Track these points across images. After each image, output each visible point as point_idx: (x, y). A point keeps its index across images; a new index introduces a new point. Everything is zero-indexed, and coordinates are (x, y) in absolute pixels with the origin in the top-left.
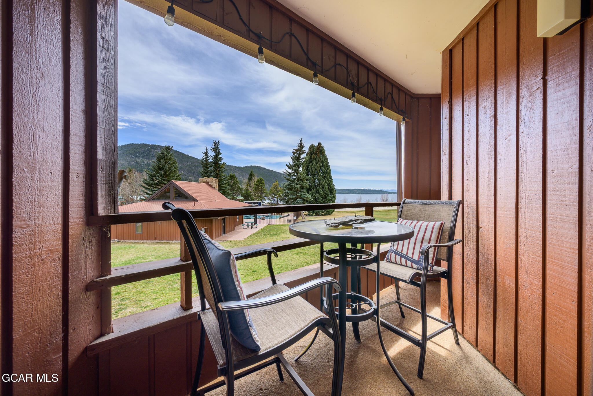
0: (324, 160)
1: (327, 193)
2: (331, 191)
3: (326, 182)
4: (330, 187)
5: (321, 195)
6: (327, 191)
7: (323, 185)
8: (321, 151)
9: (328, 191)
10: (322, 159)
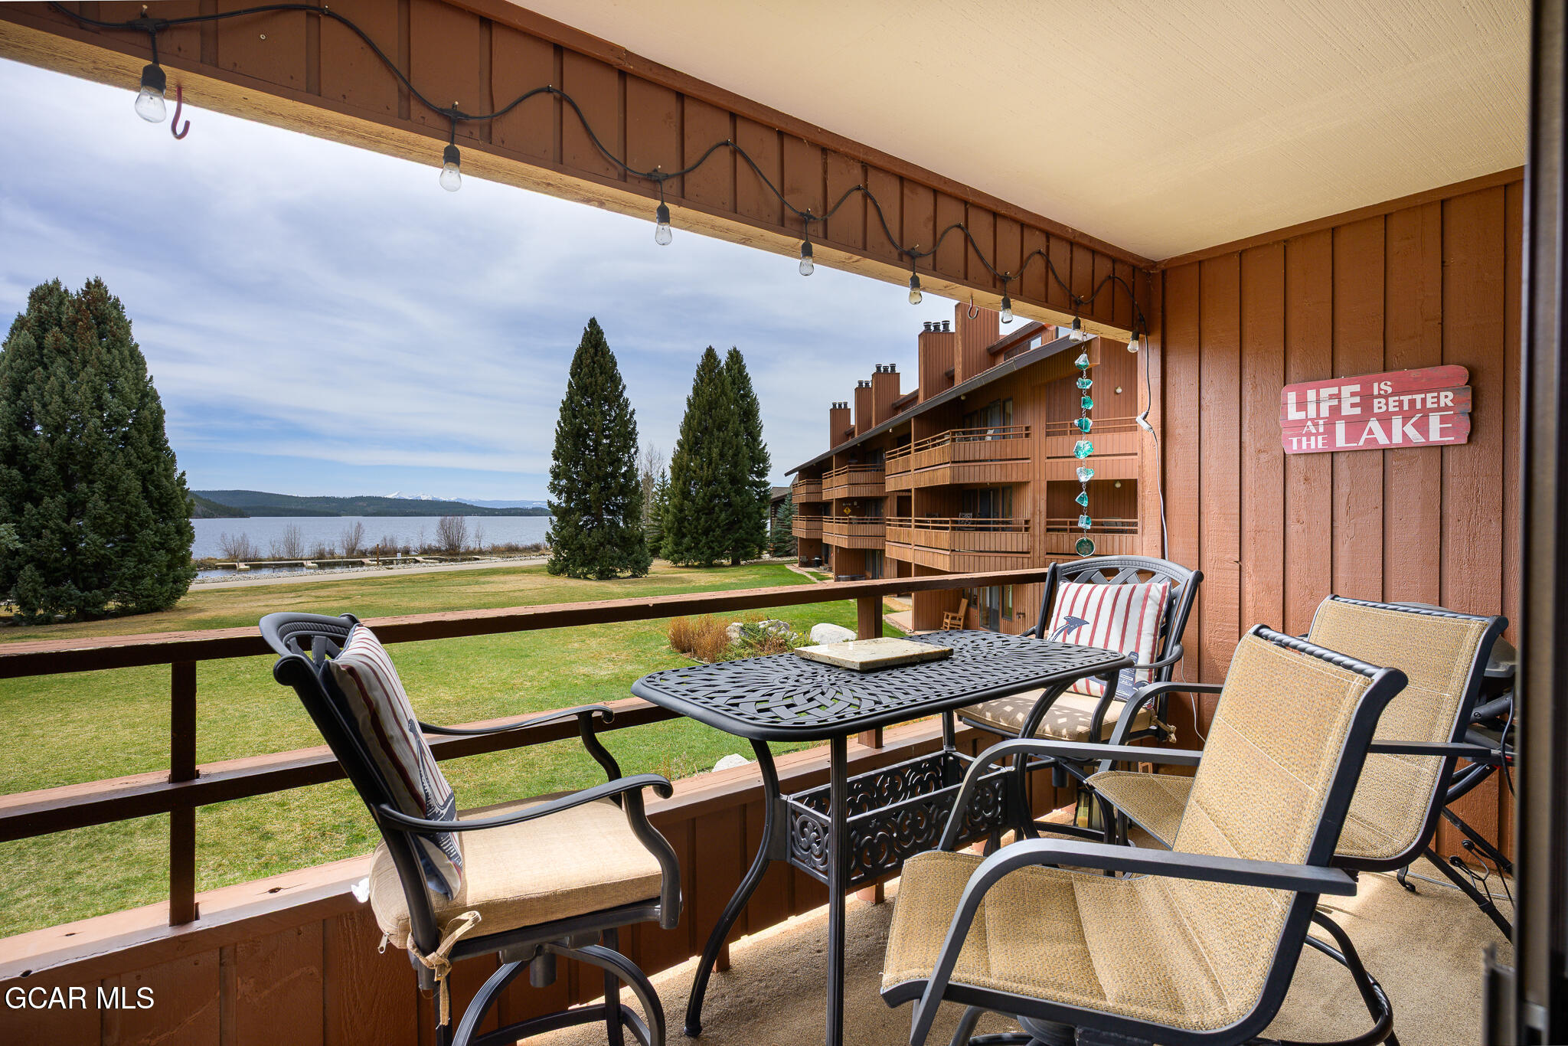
0: (123, 361)
1: (137, 514)
2: (166, 504)
3: (129, 465)
4: (157, 487)
5: (98, 524)
6: (136, 506)
7: (112, 478)
8: (101, 320)
9: (144, 503)
10: (105, 357)
